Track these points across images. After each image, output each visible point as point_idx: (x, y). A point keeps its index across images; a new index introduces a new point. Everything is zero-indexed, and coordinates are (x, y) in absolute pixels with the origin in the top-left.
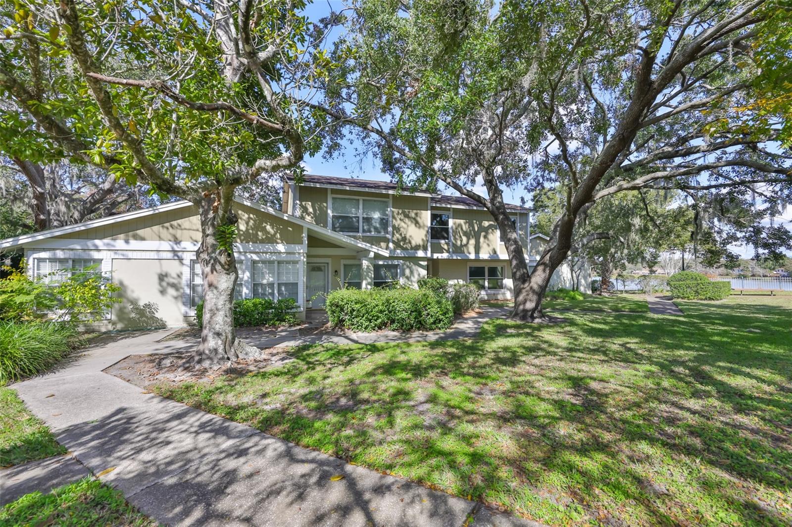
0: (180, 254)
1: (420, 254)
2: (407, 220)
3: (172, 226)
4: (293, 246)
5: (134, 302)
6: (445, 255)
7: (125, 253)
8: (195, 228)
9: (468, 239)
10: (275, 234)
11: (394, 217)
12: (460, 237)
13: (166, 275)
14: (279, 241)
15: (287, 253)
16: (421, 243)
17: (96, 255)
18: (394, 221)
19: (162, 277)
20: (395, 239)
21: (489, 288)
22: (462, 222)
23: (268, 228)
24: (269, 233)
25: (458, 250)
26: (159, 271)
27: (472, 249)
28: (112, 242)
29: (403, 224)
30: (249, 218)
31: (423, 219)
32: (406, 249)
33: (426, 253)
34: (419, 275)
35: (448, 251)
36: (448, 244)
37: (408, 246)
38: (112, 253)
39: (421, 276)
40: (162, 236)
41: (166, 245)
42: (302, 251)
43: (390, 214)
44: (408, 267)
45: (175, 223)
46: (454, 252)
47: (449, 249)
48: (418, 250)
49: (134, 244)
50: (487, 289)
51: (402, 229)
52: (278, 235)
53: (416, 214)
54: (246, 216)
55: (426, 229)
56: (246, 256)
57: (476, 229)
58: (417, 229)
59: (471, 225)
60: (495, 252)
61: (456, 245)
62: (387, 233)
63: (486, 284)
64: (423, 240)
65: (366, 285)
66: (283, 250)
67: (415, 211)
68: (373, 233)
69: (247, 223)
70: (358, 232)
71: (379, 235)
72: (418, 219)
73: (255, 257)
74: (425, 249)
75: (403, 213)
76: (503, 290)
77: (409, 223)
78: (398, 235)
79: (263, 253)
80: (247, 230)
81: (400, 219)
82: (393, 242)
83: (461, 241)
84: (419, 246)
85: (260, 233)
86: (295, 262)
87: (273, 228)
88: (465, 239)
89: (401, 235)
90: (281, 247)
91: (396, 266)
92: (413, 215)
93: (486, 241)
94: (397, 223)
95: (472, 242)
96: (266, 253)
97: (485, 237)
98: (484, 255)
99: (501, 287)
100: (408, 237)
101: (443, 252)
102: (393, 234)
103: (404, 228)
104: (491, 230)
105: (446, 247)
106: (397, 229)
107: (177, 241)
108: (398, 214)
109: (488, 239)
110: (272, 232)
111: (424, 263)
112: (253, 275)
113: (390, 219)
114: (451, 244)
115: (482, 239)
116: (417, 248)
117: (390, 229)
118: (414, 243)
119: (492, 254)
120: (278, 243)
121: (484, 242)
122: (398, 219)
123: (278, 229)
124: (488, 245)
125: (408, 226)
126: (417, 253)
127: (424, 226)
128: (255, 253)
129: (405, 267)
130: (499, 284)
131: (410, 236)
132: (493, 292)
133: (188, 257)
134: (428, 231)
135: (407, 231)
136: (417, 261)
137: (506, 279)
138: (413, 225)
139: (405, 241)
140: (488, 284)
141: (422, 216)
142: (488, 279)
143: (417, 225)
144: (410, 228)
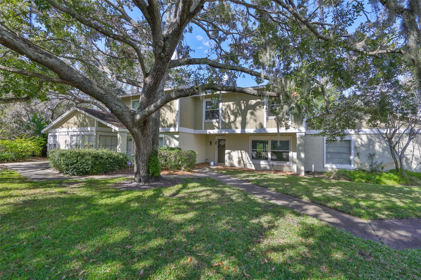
1: (172, 130)
2: (165, 108)
6: (216, 131)
7: (60, 133)
8: (72, 123)
9: (236, 117)
12: (229, 116)
14: (89, 126)
15: (91, 131)
16: (173, 122)
17: (56, 134)
19: (66, 142)
21: (272, 160)
22: (231, 103)
24: (87, 122)
25: (227, 126)
26: (65, 140)
27: (238, 125)
28: (59, 130)
29: (163, 111)
31: (174, 106)
32: (164, 127)
33: (175, 129)
34: (174, 144)
35: (218, 128)
36: (218, 122)
37: (165, 125)
38: (58, 133)
41: (66, 130)
42: (94, 130)
44: (168, 139)
46: (222, 128)
47: (219, 126)
49: (62, 130)
50: (269, 160)
52: (89, 123)
53: (171, 103)
55: (176, 112)
56: (81, 133)
57: (243, 108)
58: (171, 113)
59: (239, 105)
60: (261, 126)
61: (225, 123)
63: (269, 156)
64: (174, 120)
72: (172, 106)
74: (175, 126)
76: (288, 163)
77: (167, 110)
83: (229, 119)
84: (172, 124)
86: (93, 135)
87: (88, 120)
88: (232, 118)
89: (162, 118)
91: (162, 138)
92: (169, 104)
93: (253, 117)
95: (239, 119)
97: (252, 114)
98: (250, 130)
99: (287, 159)
100: (165, 119)
101: (214, 129)
103: (164, 114)
104: (258, 107)
105: (217, 125)
107: (68, 128)
109: (255, 116)
111: (177, 136)
112: (83, 141)
114: (220, 122)
115: (248, 116)
116: (170, 126)
118: (169, 123)
119: (258, 128)
124: (255, 121)
125: (166, 112)
126: (170, 129)
127: (175, 110)
128: (83, 131)
129: (166, 139)
130: (285, 157)
131: (167, 119)
132: (275, 163)
133: (70, 134)
134: (177, 114)
135: (165, 115)
136: (172, 134)
137: (291, 152)
138: (169, 111)
139: (164, 122)
140: (272, 155)
141: (174, 104)
142: (272, 152)
143: (171, 110)
144: (167, 113)
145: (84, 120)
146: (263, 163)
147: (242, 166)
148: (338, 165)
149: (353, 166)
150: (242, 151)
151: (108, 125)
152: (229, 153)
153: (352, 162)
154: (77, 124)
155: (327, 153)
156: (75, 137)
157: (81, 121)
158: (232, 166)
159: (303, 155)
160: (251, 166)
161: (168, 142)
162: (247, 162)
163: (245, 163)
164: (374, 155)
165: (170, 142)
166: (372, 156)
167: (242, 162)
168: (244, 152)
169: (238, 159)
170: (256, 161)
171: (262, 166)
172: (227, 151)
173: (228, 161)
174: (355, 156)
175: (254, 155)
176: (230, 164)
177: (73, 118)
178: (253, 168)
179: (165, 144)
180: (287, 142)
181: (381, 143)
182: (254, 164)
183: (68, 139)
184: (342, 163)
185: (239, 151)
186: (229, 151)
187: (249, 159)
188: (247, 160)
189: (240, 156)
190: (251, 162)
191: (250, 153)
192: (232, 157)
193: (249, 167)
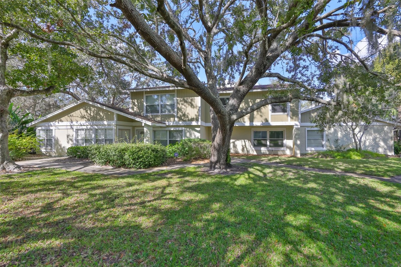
0: (73, 127)
1: (194, 123)
2: (185, 104)
3: (70, 115)
4: (110, 121)
5: (60, 146)
7: (58, 127)
8: (77, 116)
10: (104, 116)
11: (177, 103)
13: (69, 136)
14: (105, 120)
15: (108, 125)
16: (195, 117)
17: (51, 128)
18: (178, 105)
19: (68, 136)
20: (179, 115)
21: (270, 146)
23: (101, 113)
24: (101, 116)
26: (67, 134)
28: (55, 123)
29: (183, 106)
30: (94, 110)
31: (196, 102)
32: (185, 121)
33: (198, 123)
34: (195, 136)
37: (186, 119)
38: (55, 127)
39: (196, 137)
40: (68, 120)
41: (69, 123)
42: (113, 124)
43: (175, 101)
44: (188, 131)
45: (71, 114)
48: (193, 121)
49: (61, 123)
50: (268, 147)
51: (183, 110)
52: (105, 117)
53: (192, 100)
54: (93, 109)
55: (198, 108)
56: (93, 127)
58: (192, 109)
60: (267, 120)
62: (174, 112)
63: (268, 143)
64: (196, 115)
65: (146, 141)
66: (106, 124)
67: (191, 98)
68: (166, 113)
69: (94, 112)
70: (159, 113)
71: (170, 114)
72: (193, 103)
73: (96, 128)
74: (197, 120)
75: (184, 100)
76: (282, 149)
77: (187, 105)
78: (180, 113)
79: (99, 125)
80: (94, 115)
81: (182, 104)
82: (178, 117)
84: (194, 119)
85: (98, 116)
86: (112, 129)
87: (103, 114)
89: (182, 113)
90: (105, 123)
91: (182, 131)
92: (190, 101)
94: (179, 106)
96: (100, 125)
98: (257, 123)
99: (282, 145)
100: (186, 113)
102: (178, 113)
103: (184, 109)
106: (180, 110)
107: (72, 122)
108: (181, 101)
109: (261, 112)
110: (102, 115)
111: (198, 129)
112: (96, 135)
113: (176, 104)
115: (255, 112)
116: (192, 120)
117: (176, 110)
118: (190, 117)
119: (264, 122)
120: (104, 121)
121: (258, 114)
122: (181, 104)
123: (104, 114)
124: (261, 116)
125: (186, 107)
126: (192, 123)
127: (197, 106)
128: (96, 125)
129: (186, 131)
130: (280, 144)
131: (188, 113)
132: (273, 149)
133: (75, 128)
134: (199, 110)
135: (186, 110)
136: (193, 128)
137: (285, 140)
138: (190, 107)
139: (185, 116)
140: (270, 143)
141: (195, 101)
142: (270, 140)
143: (192, 106)
144: (188, 109)
145: (98, 114)
146: (263, 149)
147: (246, 152)
148: (316, 148)
149: (325, 149)
150: (245, 140)
151: (136, 120)
152: (234, 142)
153: (325, 146)
154: (86, 118)
155: (308, 139)
156: (84, 132)
157: (92, 114)
158: (237, 153)
159: (298, 142)
160: (253, 152)
161: (188, 134)
162: (250, 149)
163: (248, 150)
164: (338, 140)
165: (191, 134)
166: (337, 140)
167: (245, 149)
168: (247, 141)
169: (242, 147)
170: (258, 148)
171: (262, 152)
172: (232, 141)
173: (233, 149)
174: (326, 141)
175: (256, 144)
176: (235, 151)
177: (78, 111)
178: (255, 153)
179: (185, 136)
180: (282, 132)
181: (342, 132)
182: (256, 150)
183: (72, 133)
184: (318, 146)
185: (243, 140)
186: (234, 140)
187: (252, 147)
188: (250, 147)
189: (244, 144)
190: (253, 149)
191: (252, 142)
192: (236, 145)
193: (251, 152)
